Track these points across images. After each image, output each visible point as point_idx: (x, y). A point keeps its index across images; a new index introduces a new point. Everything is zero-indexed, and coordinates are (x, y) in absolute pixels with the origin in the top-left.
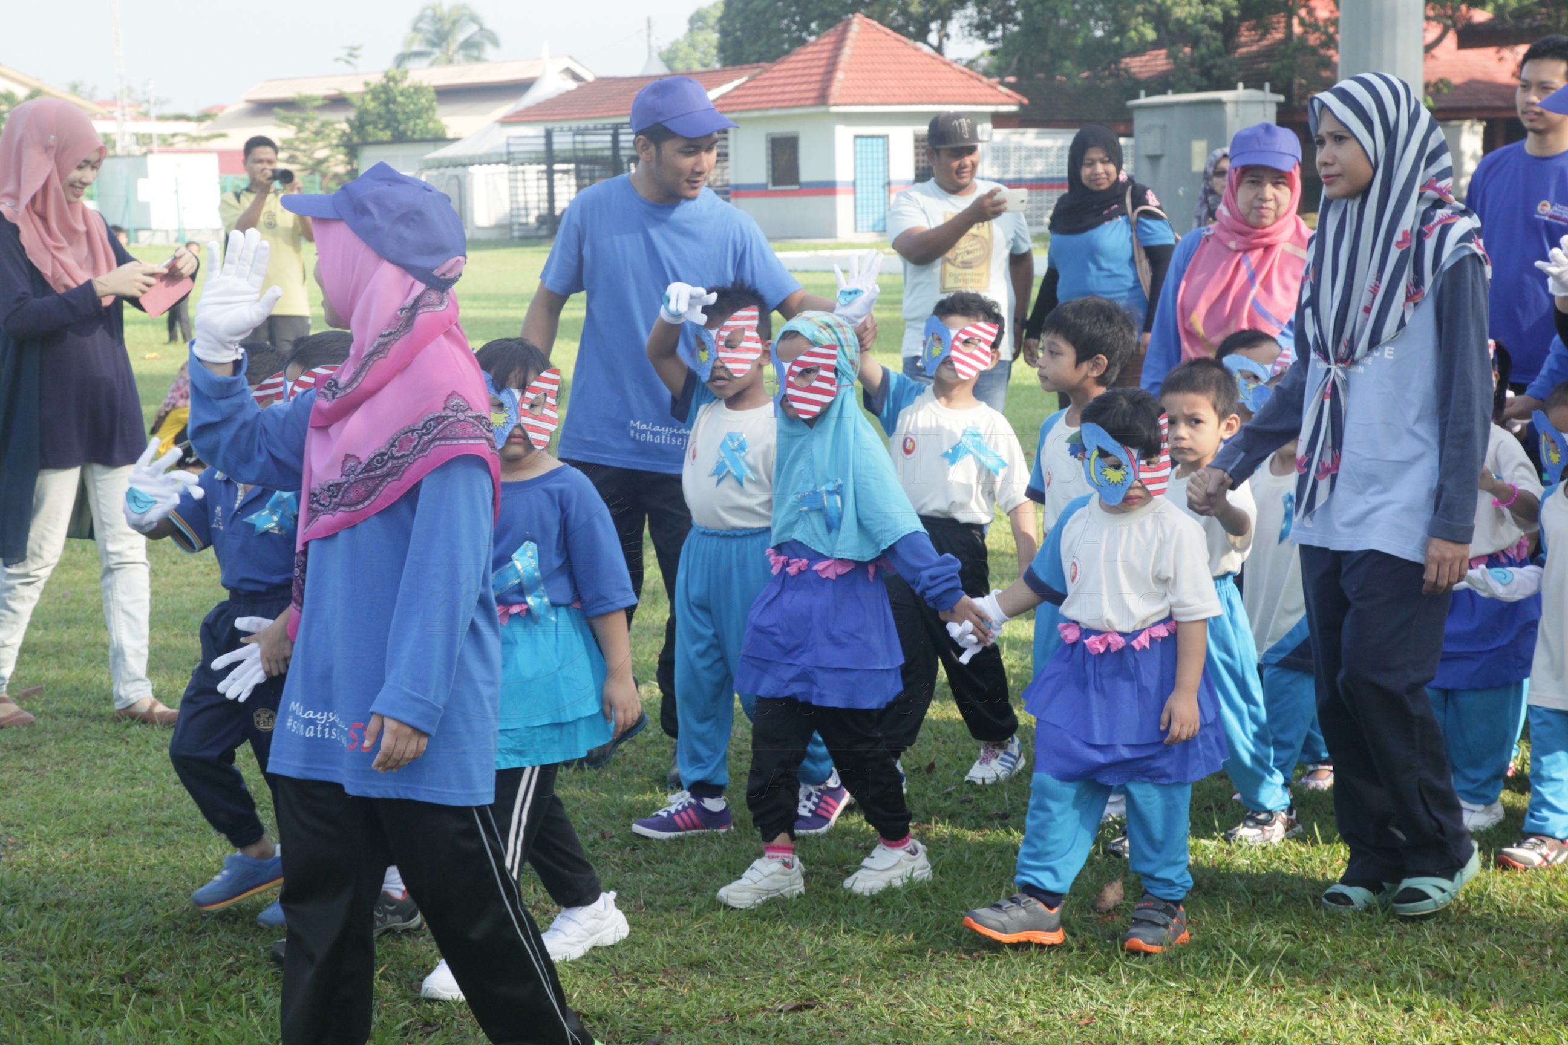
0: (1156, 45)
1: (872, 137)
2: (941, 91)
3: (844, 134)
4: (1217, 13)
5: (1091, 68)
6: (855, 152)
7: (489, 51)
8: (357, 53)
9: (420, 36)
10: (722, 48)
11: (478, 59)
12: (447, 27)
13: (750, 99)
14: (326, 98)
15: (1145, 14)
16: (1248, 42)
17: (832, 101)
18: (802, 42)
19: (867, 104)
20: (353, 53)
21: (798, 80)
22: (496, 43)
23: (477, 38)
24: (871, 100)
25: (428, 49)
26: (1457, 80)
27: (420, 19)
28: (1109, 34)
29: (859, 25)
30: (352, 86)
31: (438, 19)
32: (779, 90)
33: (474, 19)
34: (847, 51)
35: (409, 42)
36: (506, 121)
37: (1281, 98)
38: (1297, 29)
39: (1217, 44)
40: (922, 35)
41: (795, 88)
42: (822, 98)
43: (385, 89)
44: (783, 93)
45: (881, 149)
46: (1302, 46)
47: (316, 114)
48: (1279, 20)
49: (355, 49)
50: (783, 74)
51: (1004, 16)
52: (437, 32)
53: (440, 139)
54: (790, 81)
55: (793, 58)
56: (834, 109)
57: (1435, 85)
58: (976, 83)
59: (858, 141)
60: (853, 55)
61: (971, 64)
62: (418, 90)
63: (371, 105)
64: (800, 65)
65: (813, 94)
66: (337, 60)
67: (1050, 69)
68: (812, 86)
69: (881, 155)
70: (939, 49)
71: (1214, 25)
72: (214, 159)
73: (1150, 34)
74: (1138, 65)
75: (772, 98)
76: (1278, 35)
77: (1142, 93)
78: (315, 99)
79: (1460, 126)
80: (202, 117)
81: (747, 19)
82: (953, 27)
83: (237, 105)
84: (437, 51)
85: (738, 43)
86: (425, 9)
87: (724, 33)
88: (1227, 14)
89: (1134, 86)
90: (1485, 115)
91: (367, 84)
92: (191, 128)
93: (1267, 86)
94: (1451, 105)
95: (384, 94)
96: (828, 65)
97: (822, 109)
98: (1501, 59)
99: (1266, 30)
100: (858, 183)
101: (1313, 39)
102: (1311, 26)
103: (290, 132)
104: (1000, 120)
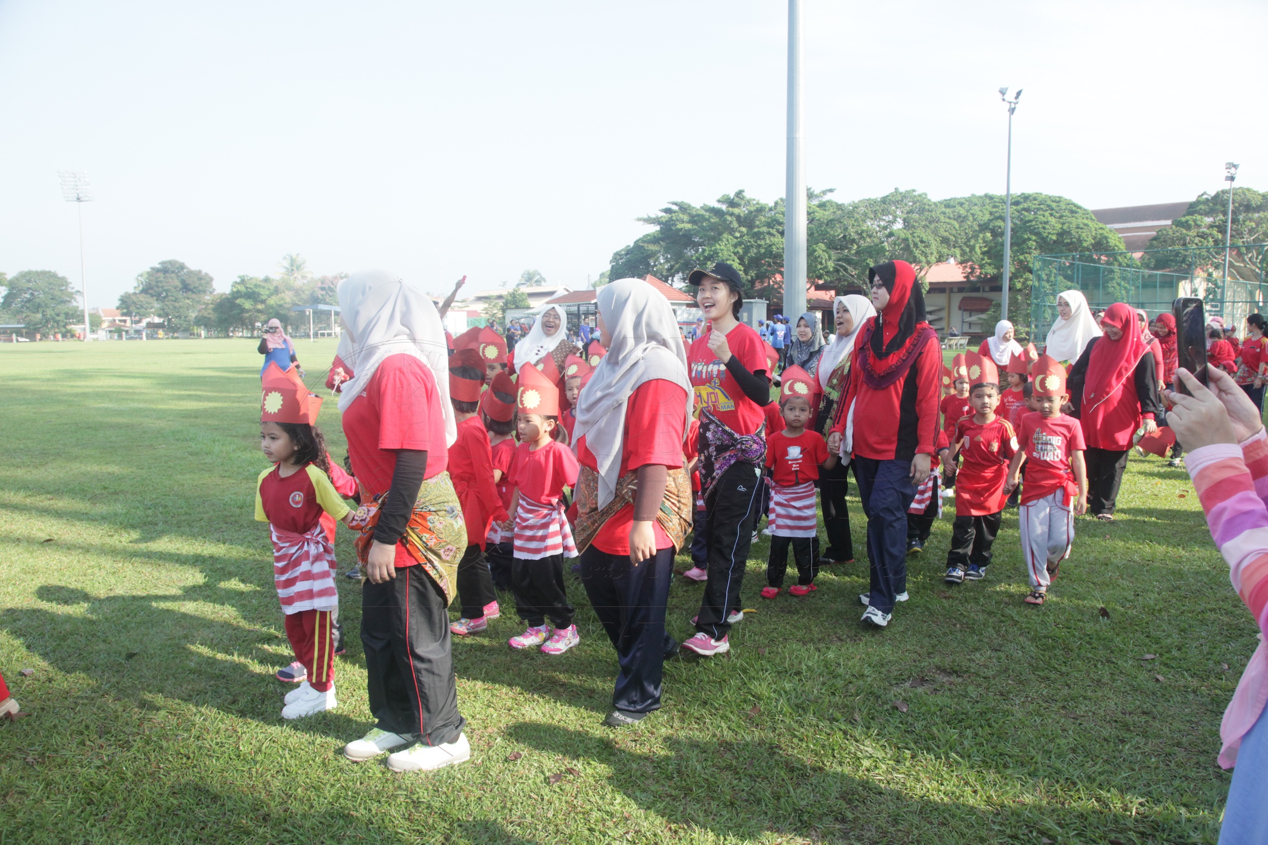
4: (749, 278)
7: (543, 283)
9: (524, 279)
11: (539, 285)
12: (531, 276)
14: (496, 296)
16: (758, 286)
20: (504, 284)
22: (545, 281)
23: (540, 280)
25: (526, 282)
26: (815, 299)
27: (524, 274)
29: (649, 278)
30: (504, 293)
31: (529, 274)
33: (539, 274)
35: (521, 280)
36: (548, 303)
37: (768, 302)
38: (771, 283)
40: (666, 281)
43: (513, 294)
46: (773, 288)
47: (494, 301)
48: (767, 280)
52: (528, 278)
53: (528, 308)
57: (809, 300)
58: (682, 295)
61: (680, 289)
62: (523, 294)
63: (510, 298)
70: (671, 285)
72: (465, 313)
76: (766, 284)
78: (493, 296)
80: (463, 301)
82: (675, 279)
83: (472, 298)
88: (752, 277)
91: (508, 292)
95: (513, 295)
98: (827, 294)
99: (762, 283)
101: (776, 286)
102: (775, 282)
103: (486, 306)
104: (688, 305)
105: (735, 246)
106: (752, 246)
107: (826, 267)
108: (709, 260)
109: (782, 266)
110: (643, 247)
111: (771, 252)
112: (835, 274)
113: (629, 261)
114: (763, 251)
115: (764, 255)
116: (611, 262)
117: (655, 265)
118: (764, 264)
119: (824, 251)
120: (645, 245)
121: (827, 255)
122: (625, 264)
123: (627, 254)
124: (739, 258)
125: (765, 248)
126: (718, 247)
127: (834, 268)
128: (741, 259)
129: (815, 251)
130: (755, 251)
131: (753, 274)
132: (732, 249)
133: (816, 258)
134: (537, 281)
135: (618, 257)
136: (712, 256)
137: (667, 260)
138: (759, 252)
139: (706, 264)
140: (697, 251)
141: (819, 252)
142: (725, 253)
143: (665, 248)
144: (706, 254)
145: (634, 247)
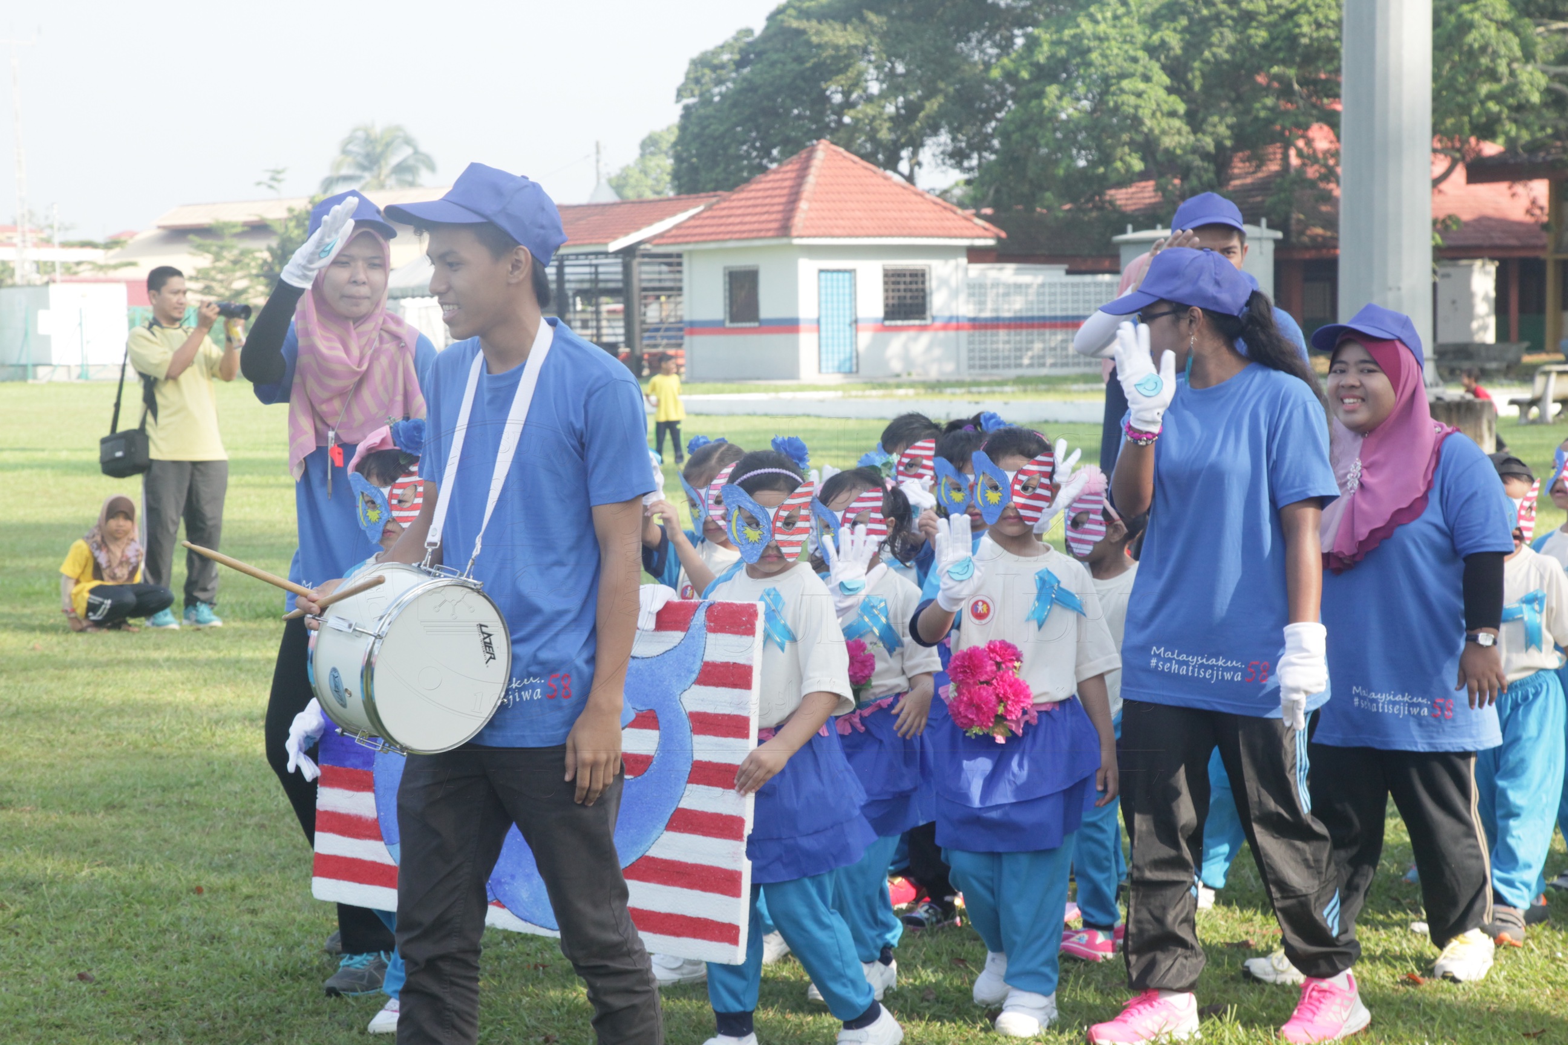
0: (1144, 176)
1: (838, 271)
2: (912, 223)
3: (807, 268)
4: (1208, 143)
5: (1073, 200)
6: (819, 287)
7: (424, 175)
8: (280, 176)
9: (349, 159)
10: (676, 175)
11: (412, 184)
12: (379, 149)
13: (706, 230)
14: (245, 224)
15: (1132, 143)
16: (1243, 174)
17: (794, 233)
18: (764, 170)
19: (833, 236)
20: (276, 176)
21: (758, 210)
22: (431, 168)
23: (411, 162)
24: (837, 231)
25: (358, 173)
26: (1466, 217)
27: (350, 140)
28: (1093, 164)
29: (824, 151)
30: (274, 212)
31: (369, 140)
32: (738, 220)
33: (408, 141)
34: (811, 179)
35: (338, 165)
37: (1279, 235)
38: (1294, 161)
39: (1209, 176)
40: (892, 163)
41: (755, 218)
42: (785, 229)
44: (741, 223)
45: (847, 284)
46: (1300, 179)
47: (235, 241)
48: (1275, 150)
49: (279, 172)
50: (743, 203)
51: (980, 144)
52: (368, 156)
54: (750, 210)
55: (753, 187)
56: (797, 241)
57: (1444, 221)
58: (950, 215)
59: (823, 275)
60: (818, 184)
61: (944, 194)
63: (296, 233)
64: (760, 194)
65: (775, 225)
66: (259, 184)
67: (1030, 201)
68: (774, 217)
69: (847, 291)
70: (910, 179)
71: (1206, 156)
72: (122, 289)
73: (1138, 165)
74: (1122, 197)
75: (730, 228)
76: (1274, 167)
77: (1130, 227)
78: (234, 226)
79: (1471, 266)
80: (110, 245)
81: (703, 144)
82: (925, 155)
83: (149, 231)
84: (367, 176)
85: (694, 170)
86: (356, 130)
87: (679, 159)
88: (1219, 145)
89: (1120, 220)
90: (1500, 254)
91: (290, 210)
92: (98, 256)
93: (1264, 221)
94: (1460, 243)
96: (790, 195)
97: (784, 241)
98: (1514, 195)
99: (1261, 162)
100: (823, 321)
101: (1312, 172)
102: (1309, 157)
103: (204, 261)
104: (976, 255)
105: (1153, 22)
106: (1217, 19)
107: (1513, 89)
108: (1054, 79)
109: (1336, 96)
110: (803, 32)
111: (1293, 40)
112: (1550, 114)
113: (749, 88)
114: (1260, 36)
115: (1268, 53)
116: (680, 95)
117: (848, 105)
118: (1267, 90)
119: (1503, 25)
120: (811, 26)
121: (1515, 42)
122: (733, 101)
123: (740, 64)
124: (1164, 68)
125: (1270, 27)
126: (1086, 26)
127: (1548, 91)
128: (1176, 70)
129: (1470, 26)
130: (1231, 38)
131: (1222, 130)
132: (1140, 34)
133: (1471, 54)
134: (401, 169)
135: (708, 75)
136: (1064, 63)
137: (894, 85)
138: (1244, 42)
139: (1040, 95)
140: (1006, 46)
141: (1484, 32)
142: (1114, 48)
143: (883, 36)
144: (1041, 58)
145: (766, 37)
